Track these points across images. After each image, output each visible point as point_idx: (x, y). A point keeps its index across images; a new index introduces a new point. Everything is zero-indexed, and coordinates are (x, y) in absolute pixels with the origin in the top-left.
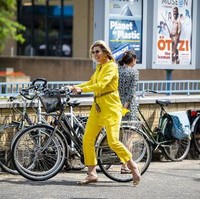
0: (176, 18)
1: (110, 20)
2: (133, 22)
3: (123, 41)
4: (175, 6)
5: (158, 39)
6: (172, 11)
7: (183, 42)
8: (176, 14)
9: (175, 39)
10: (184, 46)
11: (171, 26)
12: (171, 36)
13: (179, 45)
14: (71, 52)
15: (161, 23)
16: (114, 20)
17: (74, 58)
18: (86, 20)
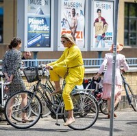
0: (74, 16)
1: (29, 17)
2: (44, 19)
3: (37, 32)
4: (73, 8)
5: (62, 30)
6: (71, 11)
7: (79, 32)
8: (74, 13)
9: (73, 30)
10: (80, 35)
11: (71, 21)
12: (71, 28)
13: (76, 34)
14: (2, 39)
15: (64, 19)
16: (31, 18)
17: (4, 44)
18: (12, 17)
